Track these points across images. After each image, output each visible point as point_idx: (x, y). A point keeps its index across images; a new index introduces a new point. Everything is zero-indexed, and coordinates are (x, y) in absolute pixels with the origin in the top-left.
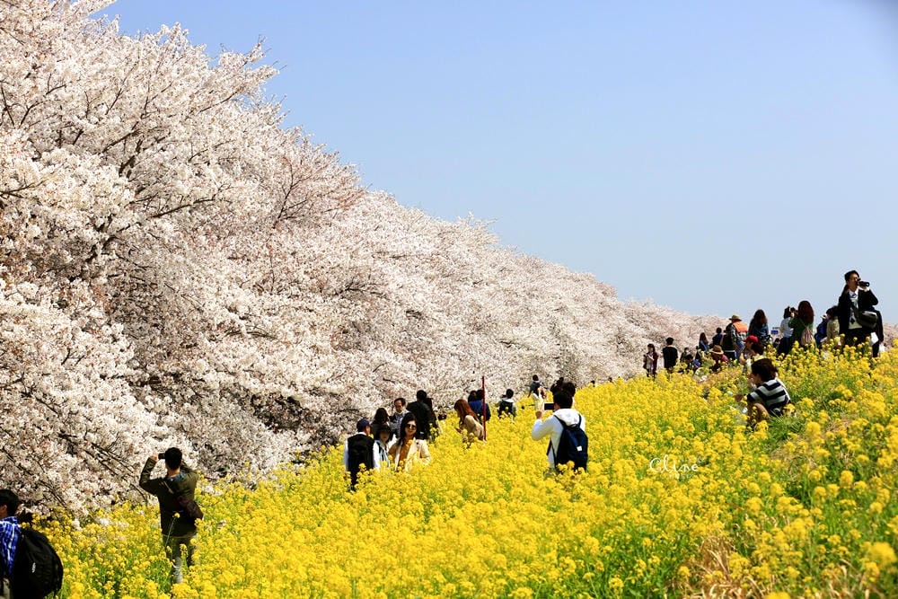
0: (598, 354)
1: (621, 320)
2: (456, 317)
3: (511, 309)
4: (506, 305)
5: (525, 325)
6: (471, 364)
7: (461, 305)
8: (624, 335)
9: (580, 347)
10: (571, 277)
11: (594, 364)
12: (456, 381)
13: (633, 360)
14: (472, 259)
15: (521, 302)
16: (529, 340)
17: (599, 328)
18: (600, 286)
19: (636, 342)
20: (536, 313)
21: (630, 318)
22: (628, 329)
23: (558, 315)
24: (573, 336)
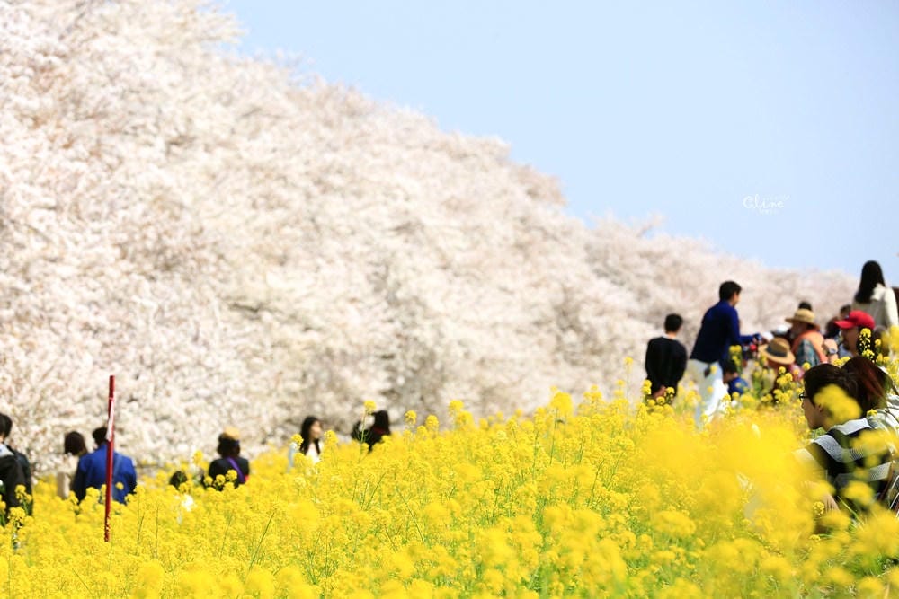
0: (500, 353)
1: (571, 267)
2: (96, 225)
3: (265, 218)
4: (254, 206)
5: (303, 263)
6: (132, 354)
7: (112, 196)
8: (577, 309)
9: (452, 331)
10: (444, 147)
11: (490, 378)
12: (85, 399)
13: (598, 375)
14: (164, 76)
15: (297, 200)
16: (309, 305)
17: (511, 286)
18: (523, 175)
19: (609, 329)
20: (336, 233)
21: (598, 265)
22: (590, 292)
23: (396, 243)
24: (435, 304)
